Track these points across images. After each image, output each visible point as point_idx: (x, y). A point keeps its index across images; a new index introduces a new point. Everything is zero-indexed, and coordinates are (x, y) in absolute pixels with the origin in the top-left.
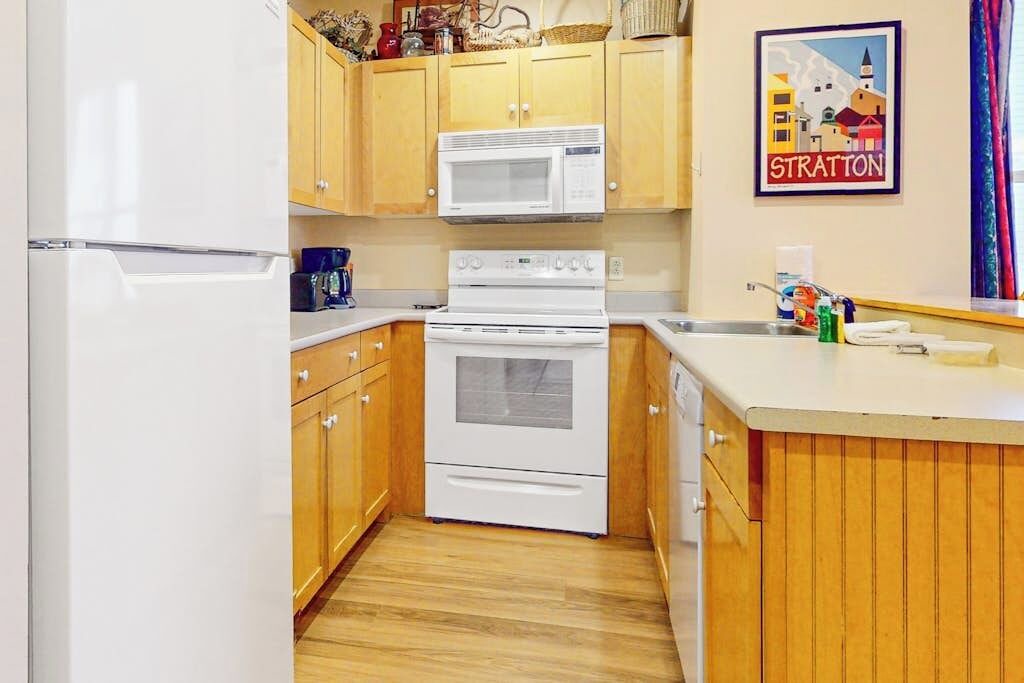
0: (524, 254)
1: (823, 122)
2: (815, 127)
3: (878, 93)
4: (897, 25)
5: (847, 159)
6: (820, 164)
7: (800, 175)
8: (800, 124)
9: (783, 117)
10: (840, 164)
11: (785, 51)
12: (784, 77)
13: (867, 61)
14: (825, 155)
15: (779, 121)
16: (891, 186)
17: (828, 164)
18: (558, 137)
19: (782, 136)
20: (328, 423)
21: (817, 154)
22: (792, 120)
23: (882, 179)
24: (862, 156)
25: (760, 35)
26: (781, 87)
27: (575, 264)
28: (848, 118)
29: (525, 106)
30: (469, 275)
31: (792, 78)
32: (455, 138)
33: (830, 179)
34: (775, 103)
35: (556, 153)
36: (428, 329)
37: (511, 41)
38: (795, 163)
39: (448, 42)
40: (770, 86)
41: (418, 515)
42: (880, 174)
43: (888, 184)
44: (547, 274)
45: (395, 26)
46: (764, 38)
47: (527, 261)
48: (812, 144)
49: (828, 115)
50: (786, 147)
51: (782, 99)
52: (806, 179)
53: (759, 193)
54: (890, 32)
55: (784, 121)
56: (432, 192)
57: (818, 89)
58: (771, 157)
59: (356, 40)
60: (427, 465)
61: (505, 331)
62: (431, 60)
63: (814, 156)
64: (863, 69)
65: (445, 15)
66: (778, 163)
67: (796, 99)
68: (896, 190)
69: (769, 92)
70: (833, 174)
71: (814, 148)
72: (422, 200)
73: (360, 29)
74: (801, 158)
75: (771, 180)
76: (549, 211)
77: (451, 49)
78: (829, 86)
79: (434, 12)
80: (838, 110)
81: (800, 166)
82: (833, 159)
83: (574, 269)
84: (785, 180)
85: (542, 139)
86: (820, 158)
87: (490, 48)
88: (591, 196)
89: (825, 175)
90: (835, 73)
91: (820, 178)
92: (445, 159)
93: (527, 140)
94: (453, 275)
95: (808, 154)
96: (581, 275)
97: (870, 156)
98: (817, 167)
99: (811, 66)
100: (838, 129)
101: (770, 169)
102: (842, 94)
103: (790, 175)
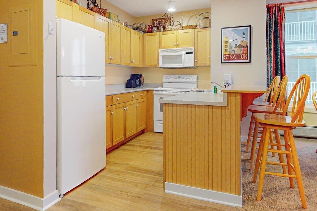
0: (179, 76)
1: (235, 47)
2: (233, 48)
3: (246, 41)
4: (250, 26)
5: (240, 55)
6: (234, 56)
7: (230, 59)
8: (230, 48)
9: (227, 46)
10: (238, 56)
11: (227, 32)
12: (227, 38)
13: (244, 34)
14: (235, 54)
15: (226, 47)
16: (249, 61)
17: (236, 56)
18: (184, 50)
19: (226, 50)
20: (125, 109)
21: (234, 54)
22: (229, 46)
23: (247, 59)
24: (243, 55)
25: (222, 29)
26: (226, 40)
27: (190, 78)
28: (240, 46)
29: (178, 43)
30: (167, 80)
31: (229, 38)
32: (163, 51)
33: (236, 60)
34: (225, 43)
35: (183, 53)
36: (154, 92)
37: (175, 29)
38: (229, 56)
39: (162, 29)
40: (224, 39)
41: (152, 131)
42: (247, 58)
43: (248, 61)
44: (184, 80)
45: (152, 26)
46: (223, 29)
47: (180, 77)
48: (233, 52)
49: (236, 46)
50: (227, 53)
51: (226, 42)
52: (231, 60)
53: (222, 63)
54: (249, 28)
55: (227, 47)
56: (158, 62)
57: (234, 40)
58: (224, 55)
59: (144, 28)
60: (154, 121)
61: (170, 92)
62: (158, 33)
63: (233, 55)
64: (243, 36)
65: (163, 22)
66: (225, 56)
67: (229, 42)
68: (250, 62)
69: (224, 41)
70: (237, 59)
71: (233, 53)
72: (156, 64)
73: (145, 26)
74: (230, 55)
75: (224, 60)
76: (182, 66)
77: (162, 30)
78: (236, 40)
79: (161, 22)
80: (238, 45)
81: (230, 57)
82: (237, 55)
83: (190, 79)
84: (227, 60)
85: (181, 50)
86: (234, 55)
87: (170, 30)
88: (191, 63)
89: (235, 59)
90: (237, 36)
91: (234, 59)
92: (161, 54)
93: (178, 51)
94: (164, 80)
95: (232, 54)
96: (191, 80)
97: (245, 55)
98: (234, 57)
99: (232, 35)
100: (238, 49)
101: (224, 58)
102: (239, 41)
103: (228, 59)
